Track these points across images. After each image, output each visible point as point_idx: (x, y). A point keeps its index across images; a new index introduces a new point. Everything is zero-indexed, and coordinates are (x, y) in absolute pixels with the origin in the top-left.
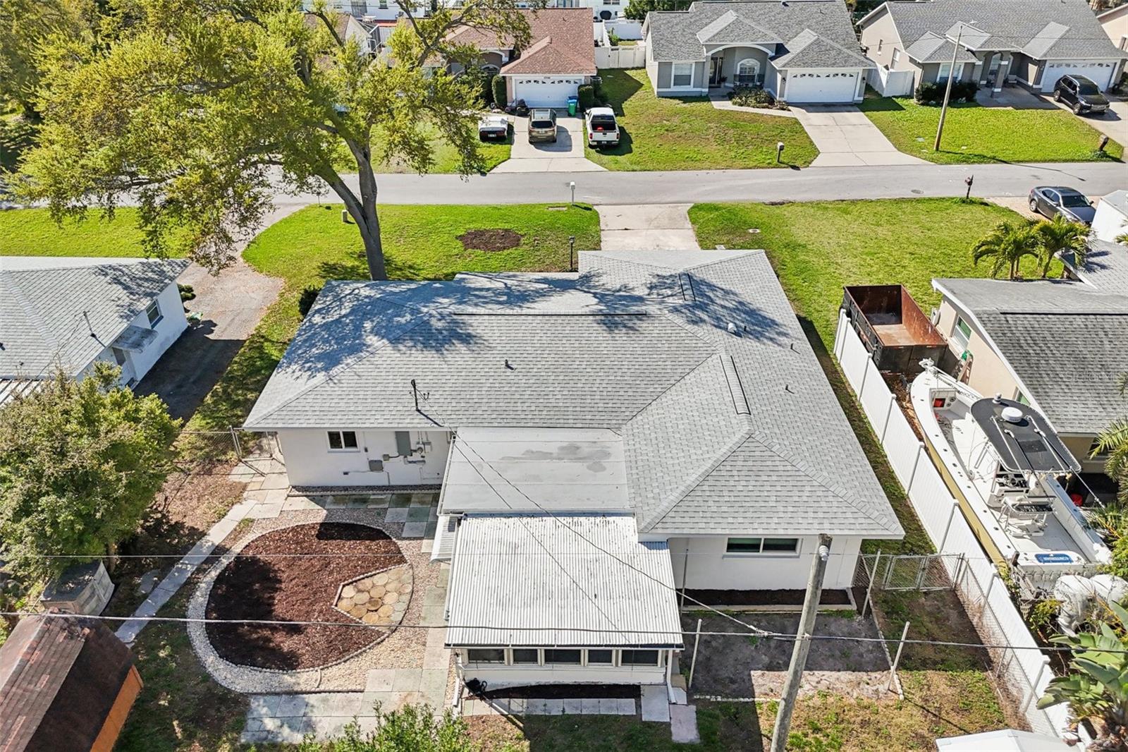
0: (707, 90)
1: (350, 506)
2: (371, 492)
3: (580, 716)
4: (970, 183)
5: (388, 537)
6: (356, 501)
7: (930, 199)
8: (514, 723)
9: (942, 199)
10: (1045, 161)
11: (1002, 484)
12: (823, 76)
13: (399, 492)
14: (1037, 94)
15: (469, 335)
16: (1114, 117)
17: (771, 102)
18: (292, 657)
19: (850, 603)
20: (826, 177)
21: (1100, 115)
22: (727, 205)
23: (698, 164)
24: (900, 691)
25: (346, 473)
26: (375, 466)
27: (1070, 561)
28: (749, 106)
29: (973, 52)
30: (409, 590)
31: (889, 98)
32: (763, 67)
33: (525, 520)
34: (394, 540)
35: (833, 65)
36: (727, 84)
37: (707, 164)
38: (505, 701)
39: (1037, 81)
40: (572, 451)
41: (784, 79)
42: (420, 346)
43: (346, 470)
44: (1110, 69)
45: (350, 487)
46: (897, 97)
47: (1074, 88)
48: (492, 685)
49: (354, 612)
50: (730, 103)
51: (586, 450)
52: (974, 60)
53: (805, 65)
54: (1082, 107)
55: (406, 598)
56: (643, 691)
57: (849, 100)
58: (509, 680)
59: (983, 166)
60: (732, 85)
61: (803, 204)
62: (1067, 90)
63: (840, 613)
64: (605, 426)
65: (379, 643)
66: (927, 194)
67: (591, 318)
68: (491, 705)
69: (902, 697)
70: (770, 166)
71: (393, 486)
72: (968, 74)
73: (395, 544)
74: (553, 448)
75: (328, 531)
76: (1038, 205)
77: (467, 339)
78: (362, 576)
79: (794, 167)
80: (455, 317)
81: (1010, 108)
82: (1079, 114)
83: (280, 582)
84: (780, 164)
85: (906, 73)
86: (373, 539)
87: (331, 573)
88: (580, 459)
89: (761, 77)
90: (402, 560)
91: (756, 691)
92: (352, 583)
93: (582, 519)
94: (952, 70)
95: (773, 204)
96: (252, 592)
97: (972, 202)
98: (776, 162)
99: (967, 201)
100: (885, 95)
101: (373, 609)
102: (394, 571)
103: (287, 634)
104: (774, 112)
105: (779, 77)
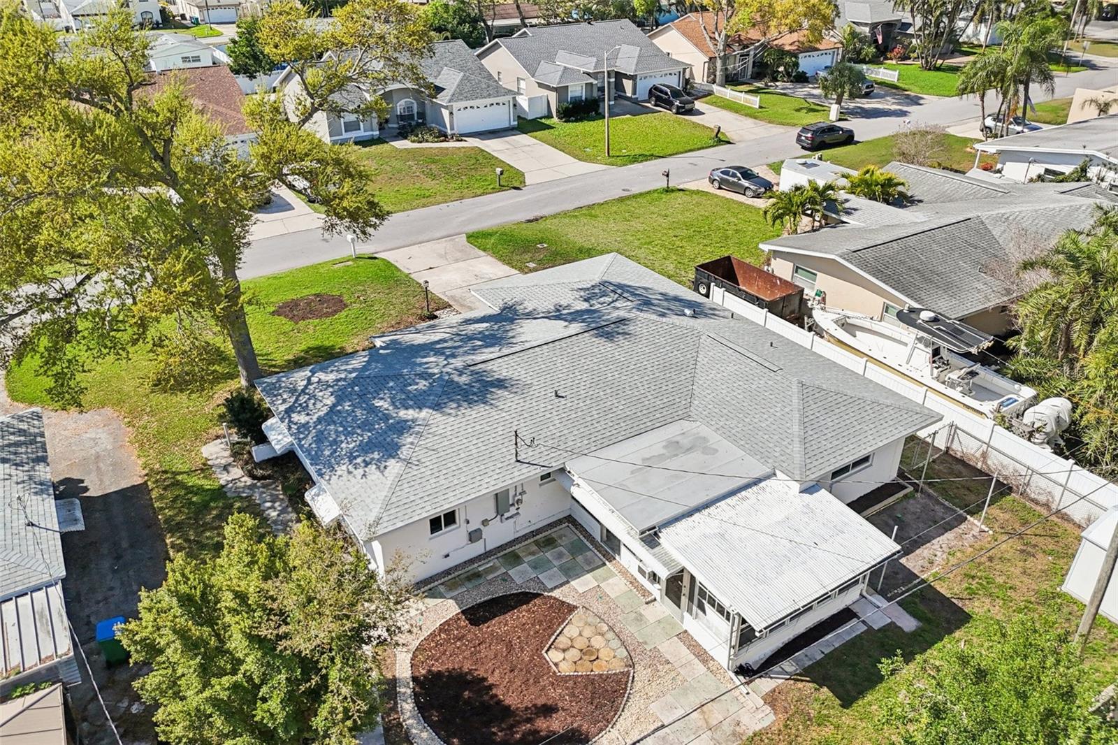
0: (378, 133)
1: (470, 585)
2: (476, 565)
3: (836, 649)
4: (668, 176)
5: (537, 595)
6: (469, 579)
7: (641, 194)
8: (802, 681)
9: (649, 192)
10: (686, 152)
11: (937, 368)
12: (482, 107)
13: (502, 553)
14: (636, 102)
15: (499, 380)
16: (700, 113)
17: (443, 136)
18: (573, 734)
19: (906, 488)
20: (548, 192)
21: (691, 112)
22: (495, 229)
23: (430, 200)
24: (987, 529)
25: (447, 556)
26: (474, 536)
27: (1016, 401)
28: (427, 141)
29: (588, 74)
30: (605, 628)
31: (534, 120)
32: (422, 105)
33: (705, 512)
34: (546, 594)
35: (489, 96)
36: (390, 125)
37: (439, 198)
38: (776, 668)
39: (634, 92)
40: (674, 447)
41: (451, 113)
42: (465, 404)
43: (445, 553)
44: (677, 77)
45: (450, 569)
46: (541, 118)
47: (666, 94)
48: (756, 662)
49: (579, 668)
50: (405, 142)
51: (685, 442)
52: (592, 80)
53: (467, 99)
54: (678, 108)
55: (610, 635)
56: (855, 609)
57: (507, 125)
58: (763, 653)
59: (649, 162)
60: (396, 126)
61: (555, 216)
62: (660, 97)
63: (905, 496)
64: (677, 418)
65: (633, 682)
66: (636, 190)
67: (586, 334)
68: (771, 678)
69: (991, 532)
70: (494, 190)
71: (490, 551)
72: (589, 93)
73: (550, 597)
74: (658, 450)
75: (477, 615)
76: (720, 183)
77: (501, 384)
78: (554, 637)
79: (516, 188)
80: (472, 368)
81: (628, 116)
82: (678, 113)
83: (485, 679)
84: (502, 188)
85: (541, 97)
86: (527, 603)
87: (522, 649)
88: (688, 450)
89: (422, 115)
90: (572, 609)
91: (915, 572)
92: (550, 647)
93: (743, 493)
94: (577, 90)
95: (530, 221)
96: (467, 702)
97: (673, 191)
98: (498, 187)
99: (668, 190)
100: (530, 118)
101: (594, 658)
102: (574, 616)
103: (545, 718)
104: (452, 144)
105: (445, 113)
